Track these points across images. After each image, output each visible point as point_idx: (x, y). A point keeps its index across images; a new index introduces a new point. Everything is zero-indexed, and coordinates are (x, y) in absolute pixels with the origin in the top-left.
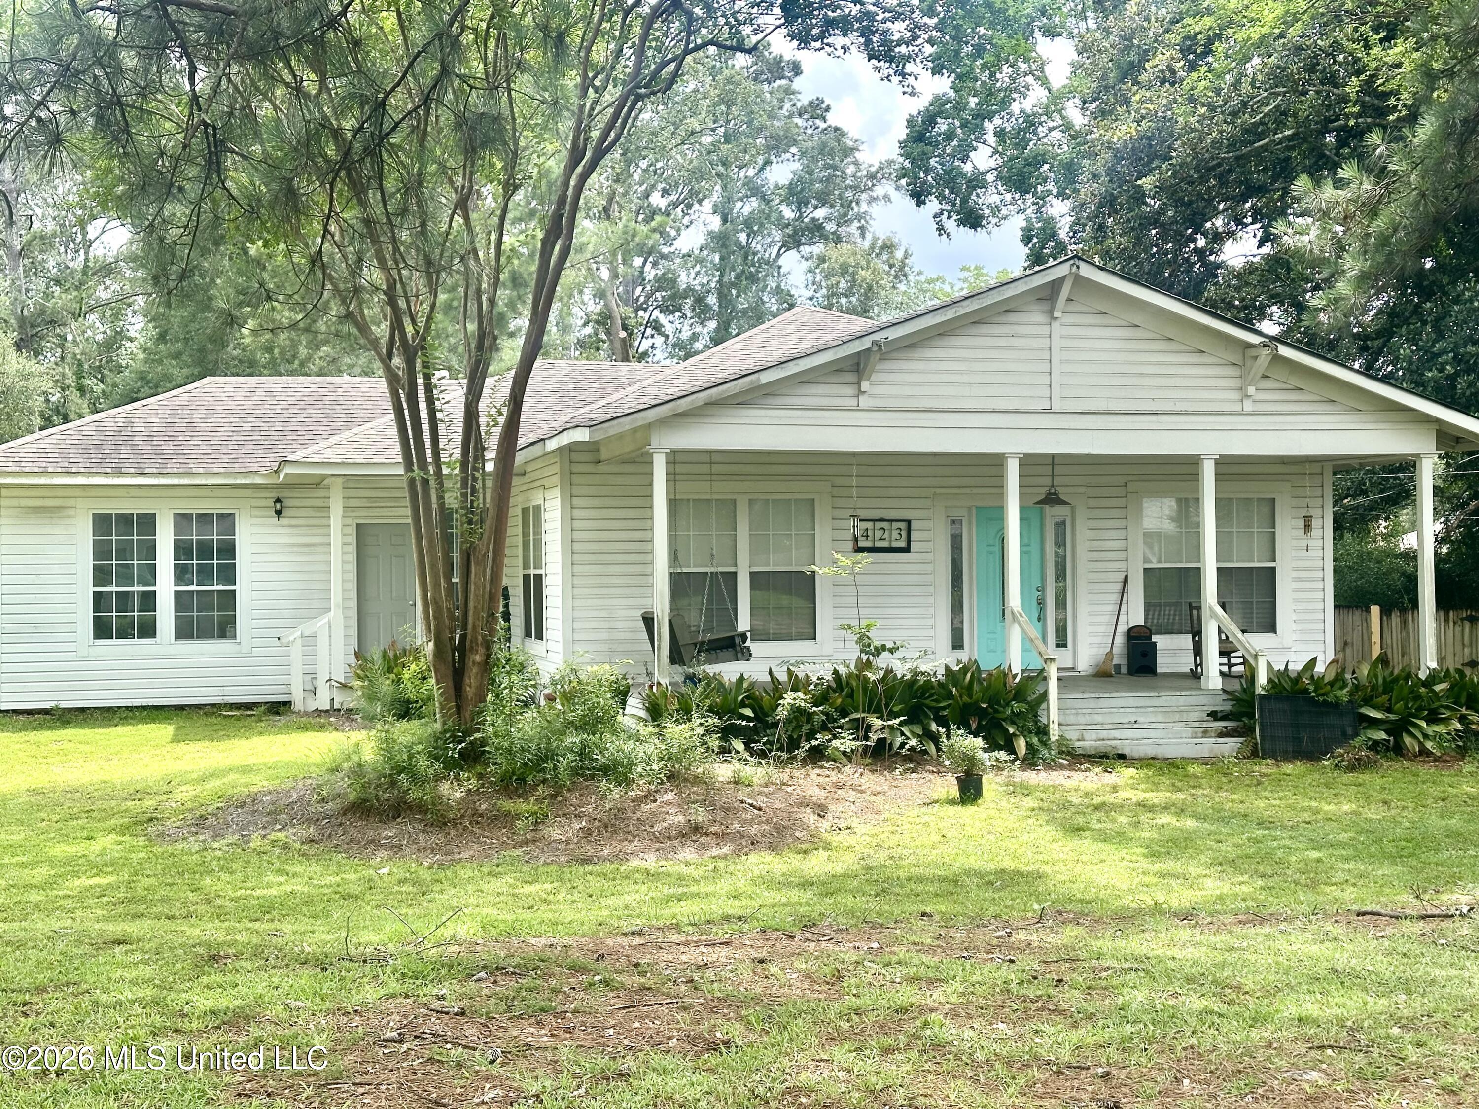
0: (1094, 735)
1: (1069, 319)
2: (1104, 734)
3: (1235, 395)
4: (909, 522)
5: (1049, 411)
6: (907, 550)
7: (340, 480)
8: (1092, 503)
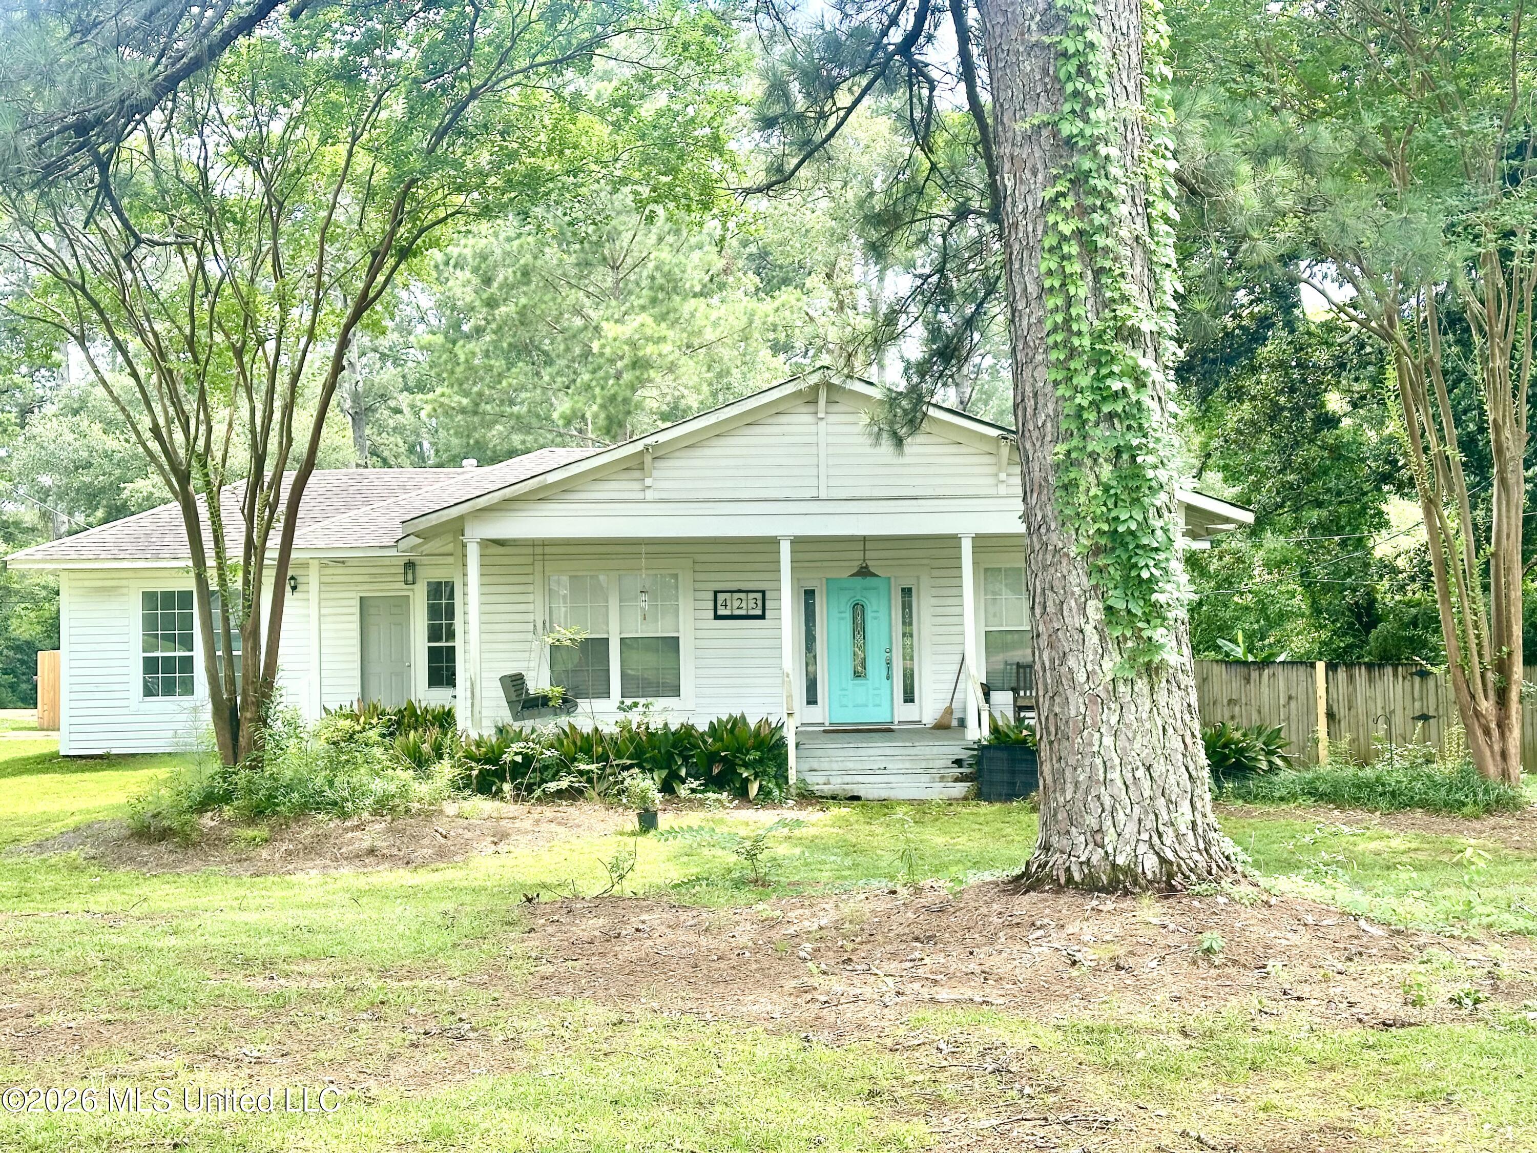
0: (839, 780)
1: (832, 418)
2: (848, 779)
3: (991, 480)
4: (763, 592)
5: (816, 499)
6: (762, 617)
7: (316, 562)
8: (936, 573)
